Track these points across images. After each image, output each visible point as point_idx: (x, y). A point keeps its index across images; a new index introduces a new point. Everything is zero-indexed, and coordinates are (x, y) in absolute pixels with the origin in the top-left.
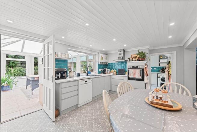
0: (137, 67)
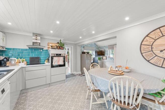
0: (60, 55)
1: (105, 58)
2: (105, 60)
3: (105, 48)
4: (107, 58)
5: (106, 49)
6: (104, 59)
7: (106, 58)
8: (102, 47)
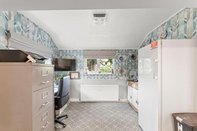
1: (77, 76)
2: (77, 81)
3: (75, 55)
4: (82, 77)
5: (79, 55)
6: (75, 78)
7: (79, 76)
8: (68, 52)
